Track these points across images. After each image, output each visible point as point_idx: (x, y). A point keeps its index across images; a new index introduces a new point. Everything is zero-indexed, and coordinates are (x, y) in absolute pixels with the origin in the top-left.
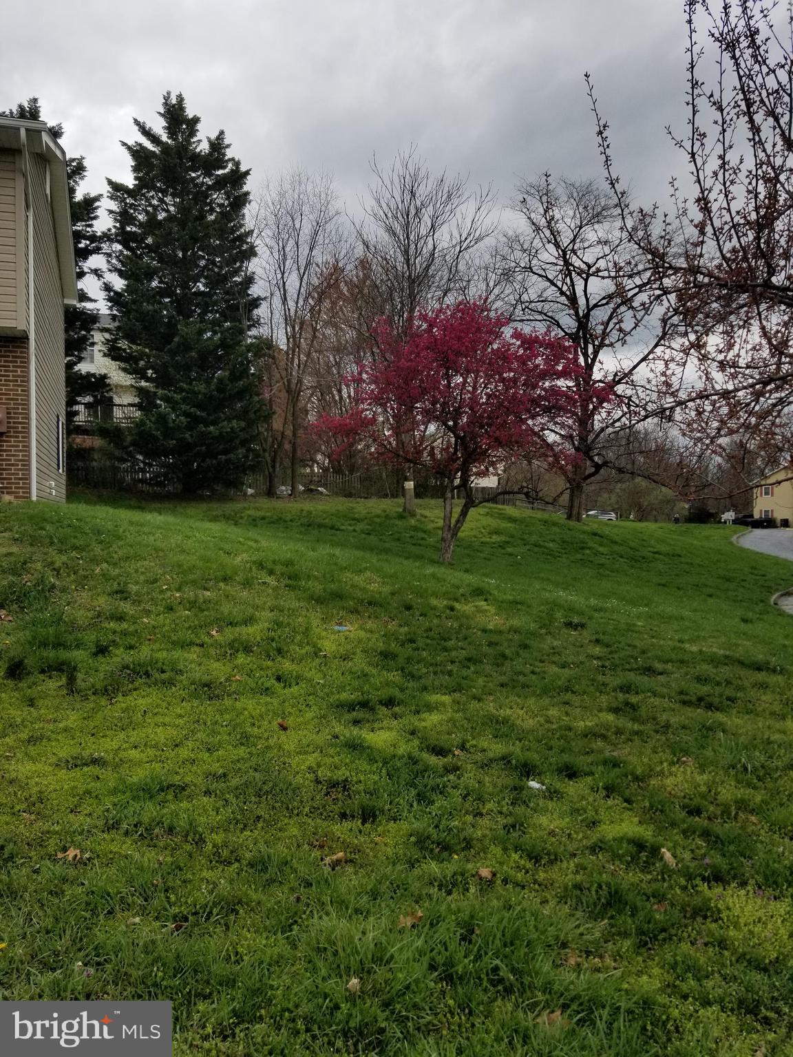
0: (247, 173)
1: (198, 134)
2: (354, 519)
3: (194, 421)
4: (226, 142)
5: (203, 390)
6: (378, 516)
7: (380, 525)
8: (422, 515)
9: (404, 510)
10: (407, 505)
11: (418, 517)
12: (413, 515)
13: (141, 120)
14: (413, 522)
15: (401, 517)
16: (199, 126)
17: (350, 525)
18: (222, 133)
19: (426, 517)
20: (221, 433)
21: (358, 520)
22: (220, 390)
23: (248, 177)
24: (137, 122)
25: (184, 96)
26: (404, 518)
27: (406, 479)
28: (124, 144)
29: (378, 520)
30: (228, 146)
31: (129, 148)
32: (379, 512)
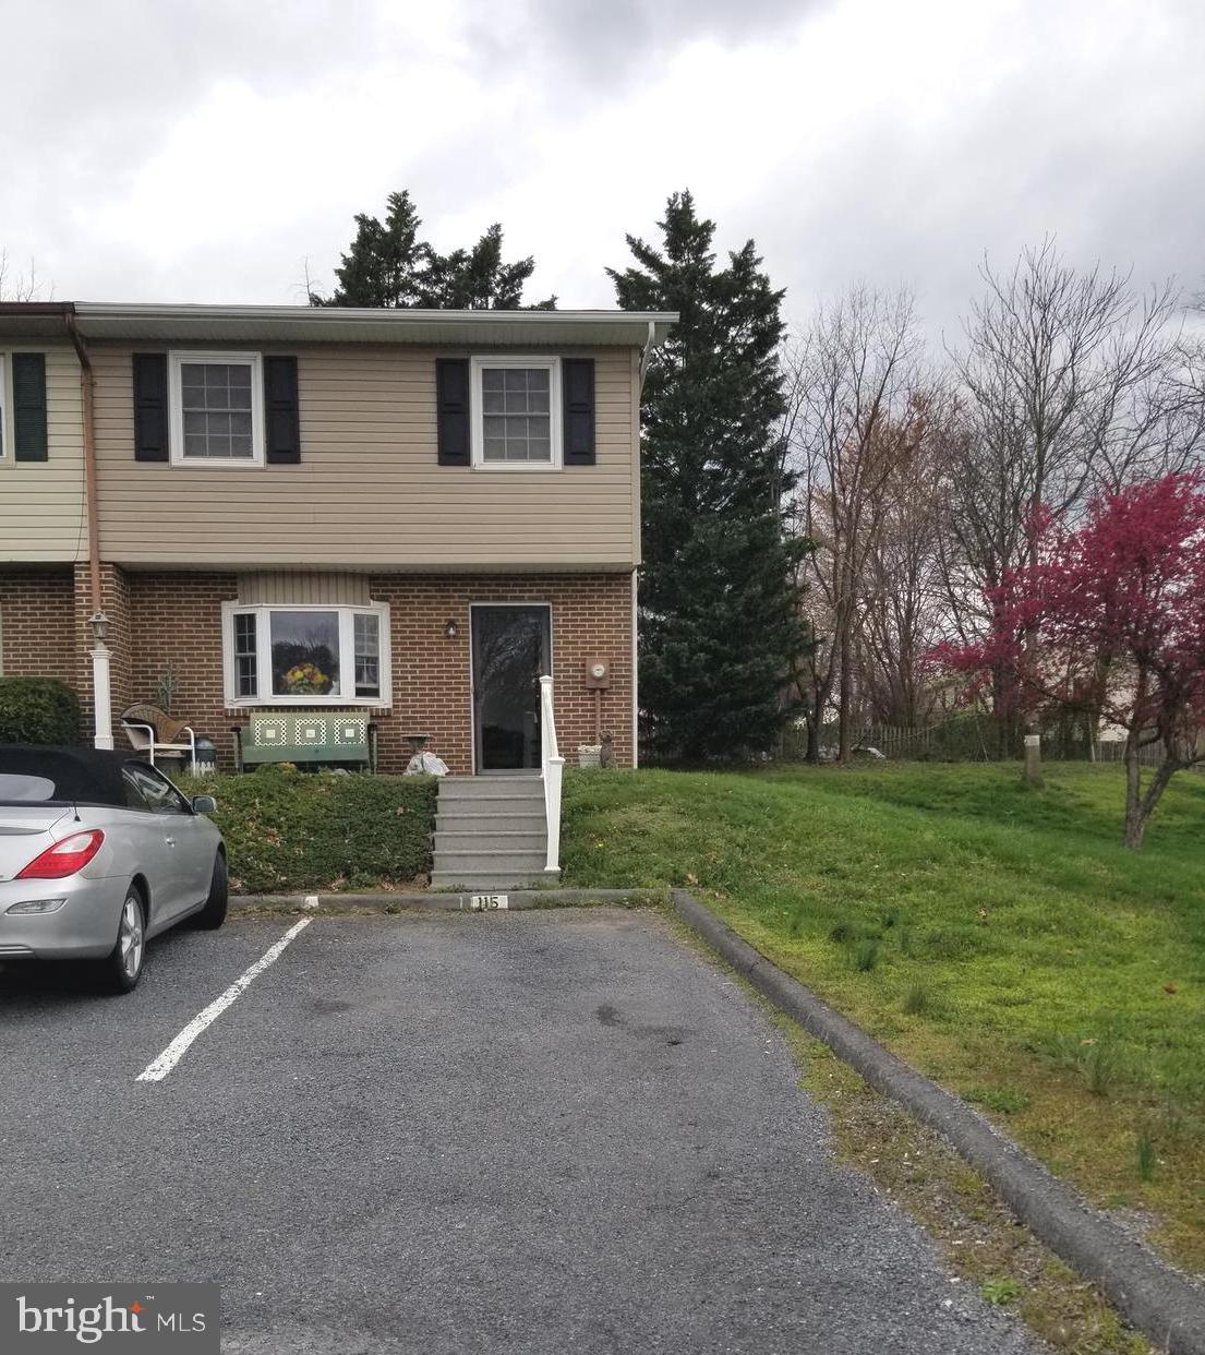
0: (780, 295)
1: (710, 246)
2: (948, 793)
3: (717, 658)
4: (756, 256)
5: (727, 615)
6: (983, 788)
7: (993, 800)
8: (1052, 786)
9: (1024, 779)
10: (1029, 771)
11: (1047, 789)
12: (1040, 786)
13: (636, 236)
14: (1040, 796)
15: (1021, 789)
16: (713, 236)
17: (946, 801)
18: (751, 243)
19: (1059, 789)
20: (752, 673)
21: (957, 794)
22: (748, 613)
23: (782, 301)
24: (630, 240)
25: (691, 194)
26: (1027, 790)
27: (1029, 731)
28: (611, 272)
29: (987, 794)
30: (758, 261)
31: (617, 277)
32: (985, 782)
